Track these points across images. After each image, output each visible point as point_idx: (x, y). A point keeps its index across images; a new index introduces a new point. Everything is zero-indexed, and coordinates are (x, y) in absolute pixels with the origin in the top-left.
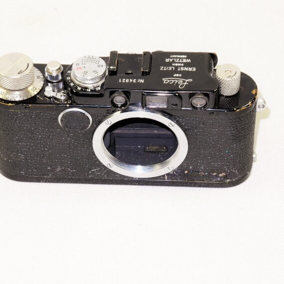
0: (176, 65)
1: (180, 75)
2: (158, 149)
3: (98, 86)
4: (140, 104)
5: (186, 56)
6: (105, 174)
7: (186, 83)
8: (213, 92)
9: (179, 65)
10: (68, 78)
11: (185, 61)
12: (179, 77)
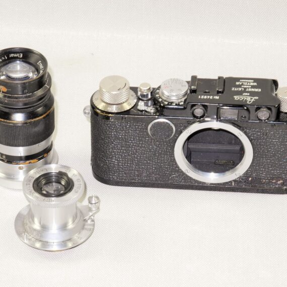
0: (245, 86)
1: (249, 94)
2: (226, 163)
3: (182, 102)
4: (215, 117)
5: (253, 81)
6: (182, 179)
7: (253, 100)
8: (275, 106)
9: (248, 87)
10: (157, 96)
11: (252, 84)
12: (247, 95)
